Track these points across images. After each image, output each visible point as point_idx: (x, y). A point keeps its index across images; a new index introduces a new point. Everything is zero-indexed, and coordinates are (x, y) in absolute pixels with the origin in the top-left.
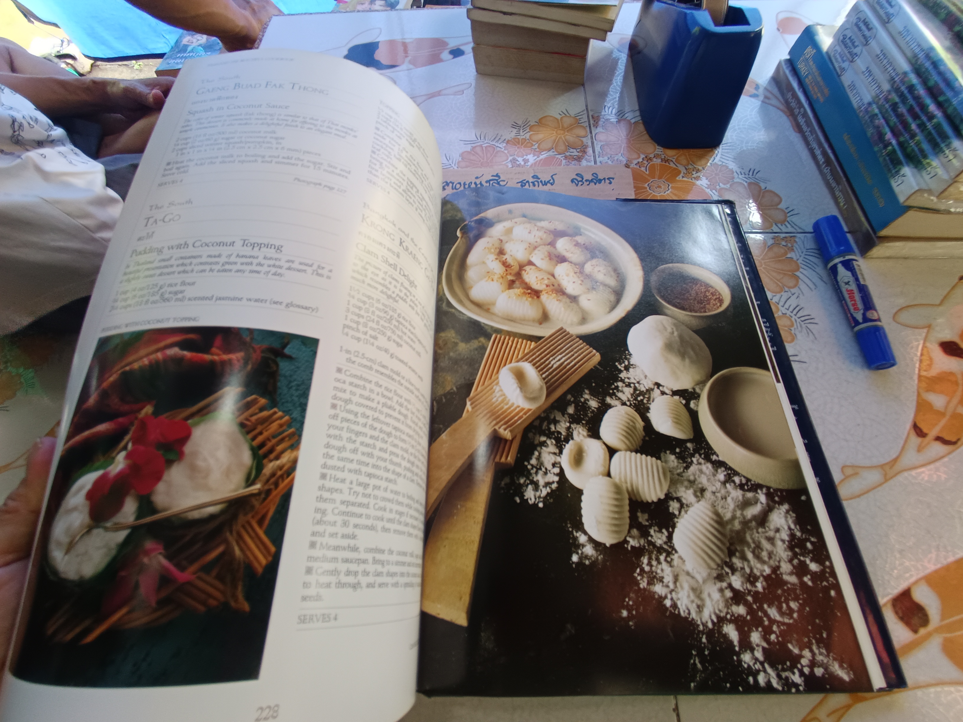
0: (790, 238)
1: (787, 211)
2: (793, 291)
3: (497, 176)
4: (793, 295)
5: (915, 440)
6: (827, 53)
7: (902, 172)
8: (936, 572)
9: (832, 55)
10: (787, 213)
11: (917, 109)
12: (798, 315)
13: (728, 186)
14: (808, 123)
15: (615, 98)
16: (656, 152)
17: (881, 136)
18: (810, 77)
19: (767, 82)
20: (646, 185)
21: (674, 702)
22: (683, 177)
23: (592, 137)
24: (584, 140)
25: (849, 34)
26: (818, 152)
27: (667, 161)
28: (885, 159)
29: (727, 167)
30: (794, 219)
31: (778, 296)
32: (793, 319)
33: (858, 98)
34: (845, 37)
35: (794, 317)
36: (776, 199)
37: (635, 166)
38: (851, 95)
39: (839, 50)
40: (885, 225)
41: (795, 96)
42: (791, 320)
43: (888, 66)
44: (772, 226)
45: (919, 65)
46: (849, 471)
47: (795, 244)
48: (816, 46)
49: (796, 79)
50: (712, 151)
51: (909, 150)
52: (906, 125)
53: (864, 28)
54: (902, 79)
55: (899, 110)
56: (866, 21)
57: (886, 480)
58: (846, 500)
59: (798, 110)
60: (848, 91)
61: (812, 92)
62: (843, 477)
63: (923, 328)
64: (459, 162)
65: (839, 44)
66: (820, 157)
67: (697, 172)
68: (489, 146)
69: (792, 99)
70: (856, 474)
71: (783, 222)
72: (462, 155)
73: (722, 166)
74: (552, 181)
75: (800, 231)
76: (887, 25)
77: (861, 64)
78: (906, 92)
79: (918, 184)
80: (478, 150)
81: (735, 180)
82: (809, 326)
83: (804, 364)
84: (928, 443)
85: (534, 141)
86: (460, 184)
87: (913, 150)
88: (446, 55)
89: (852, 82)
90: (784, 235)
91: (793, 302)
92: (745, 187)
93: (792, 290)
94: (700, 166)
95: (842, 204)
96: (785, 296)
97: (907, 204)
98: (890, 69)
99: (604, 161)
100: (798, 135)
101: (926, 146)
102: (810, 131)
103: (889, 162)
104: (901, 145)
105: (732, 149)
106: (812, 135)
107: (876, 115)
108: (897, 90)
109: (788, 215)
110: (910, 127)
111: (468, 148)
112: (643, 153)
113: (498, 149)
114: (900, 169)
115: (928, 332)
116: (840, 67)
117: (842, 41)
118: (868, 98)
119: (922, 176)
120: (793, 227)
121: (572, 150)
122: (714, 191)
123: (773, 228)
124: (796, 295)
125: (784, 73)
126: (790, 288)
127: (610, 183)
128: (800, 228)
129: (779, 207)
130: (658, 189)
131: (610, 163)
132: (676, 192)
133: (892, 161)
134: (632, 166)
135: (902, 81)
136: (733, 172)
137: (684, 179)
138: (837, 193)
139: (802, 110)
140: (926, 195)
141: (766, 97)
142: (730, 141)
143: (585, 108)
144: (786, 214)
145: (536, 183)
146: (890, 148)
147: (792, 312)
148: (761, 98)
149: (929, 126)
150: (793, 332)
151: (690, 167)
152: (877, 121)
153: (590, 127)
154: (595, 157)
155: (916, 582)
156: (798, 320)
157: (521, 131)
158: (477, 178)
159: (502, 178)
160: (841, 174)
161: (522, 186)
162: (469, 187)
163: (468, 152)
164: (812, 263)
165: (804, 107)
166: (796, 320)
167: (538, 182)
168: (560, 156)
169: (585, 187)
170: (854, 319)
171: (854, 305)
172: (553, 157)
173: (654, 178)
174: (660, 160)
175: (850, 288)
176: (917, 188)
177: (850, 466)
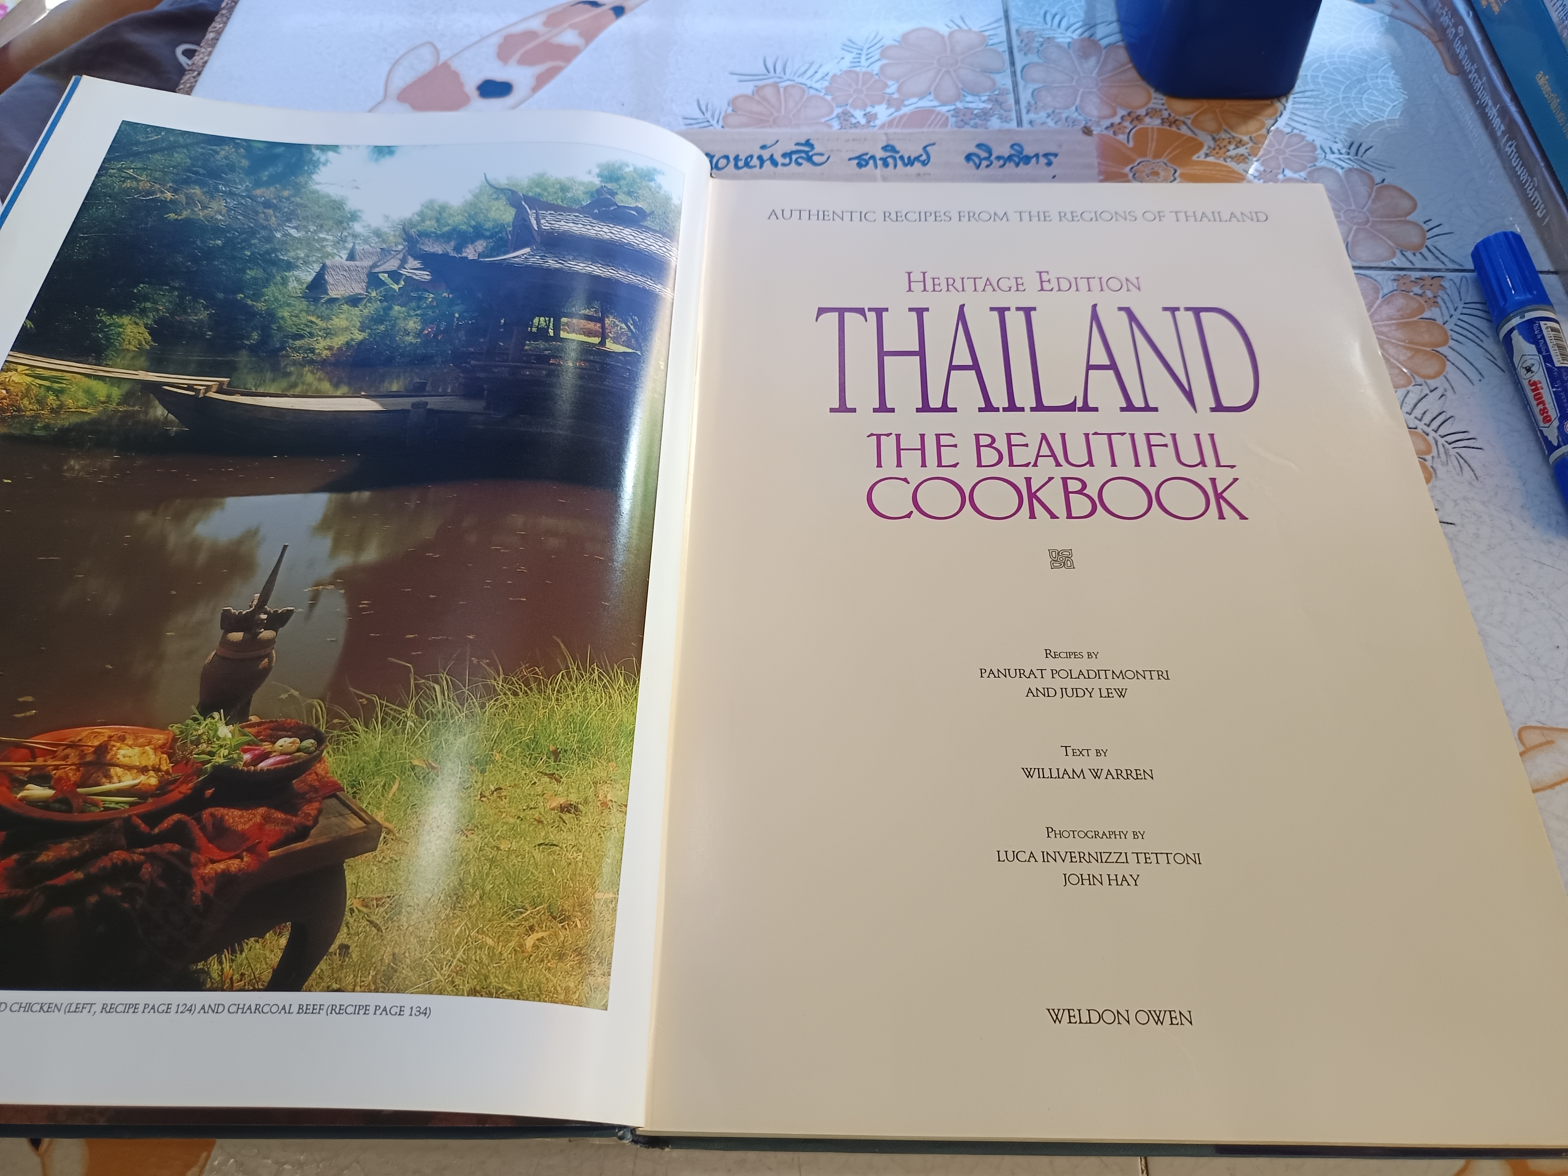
0: (1432, 280)
1: (1426, 227)
2: (1433, 383)
3: (808, 143)
4: (1432, 391)
10: (1427, 231)
12: (1442, 431)
13: (1303, 174)
14: (1473, 55)
16: (1151, 105)
20: (1127, 170)
22: (1207, 155)
23: (1014, 74)
24: (998, 78)
26: (1493, 112)
27: (1172, 122)
29: (1303, 138)
30: (1442, 243)
31: (1401, 393)
32: (1430, 439)
35: (1432, 434)
36: (1405, 204)
37: (1105, 132)
41: (1447, 2)
42: (1425, 440)
44: (1394, 256)
46: (1533, 738)
47: (1441, 293)
64: (726, 117)
66: (1497, 123)
67: (1237, 147)
68: (793, 86)
70: (1549, 742)
71: (1415, 250)
72: (733, 102)
73: (1291, 135)
74: (924, 157)
75: (1451, 266)
80: (768, 92)
81: (1318, 164)
82: (1463, 452)
83: (1450, 529)
85: (891, 79)
86: (727, 157)
90: (1418, 274)
91: (1432, 406)
92: (1340, 180)
93: (1429, 381)
94: (1246, 134)
95: (1540, 215)
96: (1415, 393)
99: (1040, 121)
100: (1456, 79)
102: (1477, 70)
105: (1316, 104)
106: (1481, 78)
109: (1429, 235)
111: (748, 88)
112: (1123, 107)
113: (812, 92)
120: (1437, 258)
121: (969, 98)
123: (1394, 260)
124: (1438, 393)
126: (1427, 378)
127: (1049, 164)
128: (1453, 261)
129: (1411, 218)
131: (1051, 123)
134: (1096, 131)
136: (1314, 148)
137: (1211, 159)
138: (1530, 192)
139: (1462, 29)
142: (1312, 87)
143: (1001, 14)
144: (1424, 232)
145: (890, 160)
147: (1429, 425)
150: (1428, 464)
151: (1223, 135)
153: (1011, 53)
154: (1019, 112)
156: (1441, 441)
157: (863, 57)
158: (763, 147)
159: (818, 148)
160: (1538, 155)
161: (860, 165)
162: (747, 164)
163: (746, 97)
164: (1474, 331)
165: (1462, 22)
166: (1436, 442)
167: (894, 159)
168: (944, 109)
169: (994, 170)
170: (1545, 438)
171: (1544, 411)
172: (929, 111)
173: (1145, 155)
174: (1159, 121)
175: (1535, 378)
177: (1535, 728)
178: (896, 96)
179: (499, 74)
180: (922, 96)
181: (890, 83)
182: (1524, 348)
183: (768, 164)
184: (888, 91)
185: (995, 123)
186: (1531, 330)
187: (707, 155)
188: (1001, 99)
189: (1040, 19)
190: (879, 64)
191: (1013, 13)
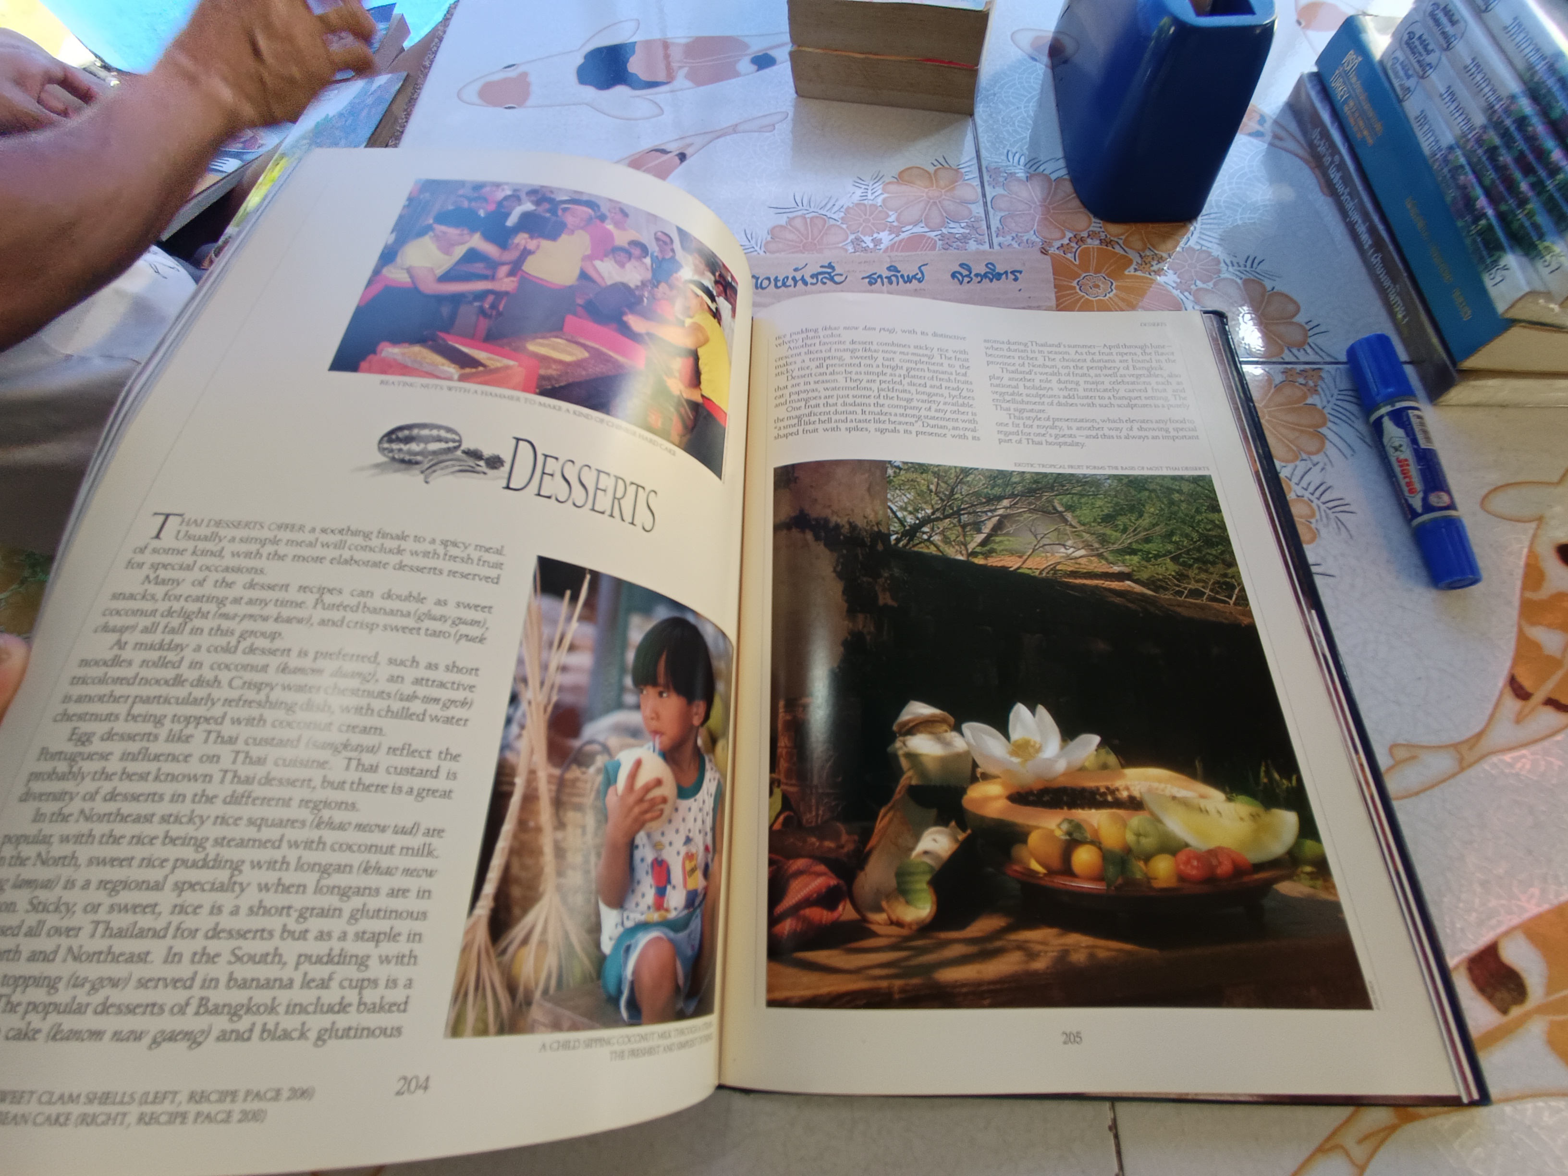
0: (1313, 371)
1: (1308, 327)
2: (1315, 458)
3: (830, 266)
4: (1315, 465)
5: (1512, 704)
6: (1381, 62)
7: (1502, 263)
8: (1539, 917)
9: (1389, 65)
10: (1308, 330)
11: (1531, 158)
12: (1324, 499)
13: (1211, 284)
14: (1347, 180)
15: (1025, 138)
16: (1091, 229)
17: (1469, 202)
18: (1351, 103)
19: (1278, 111)
20: (1074, 284)
21: (1110, 1115)
22: (1136, 270)
23: (985, 204)
24: (972, 207)
25: (1419, 30)
26: (1361, 229)
27: (1108, 243)
28: (1474, 241)
29: (1209, 254)
30: (1320, 340)
31: (1291, 466)
32: (1314, 505)
33: (1432, 139)
34: (1411, 35)
35: (1316, 501)
36: (1291, 308)
37: (1057, 252)
38: (1419, 134)
39: (1402, 58)
40: (1472, 350)
41: (1325, 135)
42: (1310, 506)
43: (1484, 85)
44: (1282, 351)
45: (1537, 83)
46: (1402, 754)
47: (1320, 383)
48: (1362, 50)
49: (1328, 107)
50: (1184, 226)
51: (1515, 225)
52: (1511, 185)
53: (1444, 20)
54: (1508, 106)
55: (1501, 158)
56: (1449, 7)
57: (1462, 769)
58: (1398, 799)
59: (1330, 159)
60: (1415, 126)
61: (1355, 129)
62: (1391, 762)
63: (1530, 521)
64: (767, 243)
65: (1402, 49)
66: (1365, 238)
67: (1159, 262)
68: (817, 217)
69: (1321, 139)
70: (1413, 758)
71: (1300, 346)
72: (772, 232)
73: (1201, 251)
74: (919, 276)
75: (1329, 359)
76: (1485, 15)
77: (1437, 81)
78: (1512, 128)
79: (1529, 283)
80: (798, 223)
81: (1222, 276)
82: (1339, 515)
83: (1330, 579)
84: (1533, 710)
85: (891, 210)
86: (768, 279)
87: (1522, 226)
88: (745, 65)
89: (1422, 111)
90: (1302, 367)
91: (1314, 477)
92: (1239, 288)
93: (1313, 457)
94: (1165, 251)
95: (1400, 316)
96: (1302, 467)
97: (1509, 315)
98: (1487, 90)
99: (1007, 243)
100: (1330, 200)
101: (1543, 219)
102: (1349, 194)
103: (1481, 245)
104: (1502, 217)
105: (1219, 224)
106: (1352, 199)
107: (1462, 167)
108: (1497, 125)
109: (1310, 333)
110: (1519, 188)
111: (783, 220)
112: (1071, 230)
113: (832, 221)
114: (1499, 257)
115: (1538, 528)
116: (1401, 85)
117: (1407, 43)
118: (1448, 138)
119: (1536, 271)
120: (1317, 353)
121: (952, 225)
122: (1186, 294)
123: (1283, 356)
124: (1319, 466)
125: (1308, 96)
126: (1310, 453)
127: (1016, 279)
128: (1329, 355)
129: (1295, 320)
130: (1095, 290)
131: (1015, 245)
132: (1123, 295)
133: (1486, 244)
134: (1052, 250)
135: (1507, 111)
136: (1219, 263)
137: (1139, 273)
138: (1393, 298)
139: (1337, 158)
140: (1541, 301)
141: (1276, 137)
142: (1216, 210)
143: (974, 154)
144: (1306, 331)
145: (893, 278)
146: (1483, 222)
147: (1312, 494)
148: (1269, 137)
149: (1550, 185)
150: (1313, 526)
151: (1148, 253)
152: (1462, 178)
153: (983, 186)
154: (990, 236)
155: (1507, 933)
156: (1323, 507)
157: (870, 192)
158: (796, 270)
159: (838, 270)
160: (1400, 266)
161: (870, 283)
162: (784, 284)
163: (782, 226)
164: (1348, 414)
165: (1339, 153)
166: (1319, 507)
167: (897, 277)
168: (932, 234)
169: (974, 286)
170: (1410, 507)
171: (1409, 484)
172: (921, 236)
173: (1087, 271)
174: (1098, 242)
175: (1402, 457)
176: (1527, 289)
177: (1403, 745)
178: (895, 224)
180: (915, 224)
181: (891, 213)
182: (1393, 432)
183: (800, 283)
184: (890, 220)
185: (972, 246)
186: (1400, 418)
187: (753, 277)
188: (976, 225)
189: (1004, 157)
190: (882, 197)
191: (984, 153)
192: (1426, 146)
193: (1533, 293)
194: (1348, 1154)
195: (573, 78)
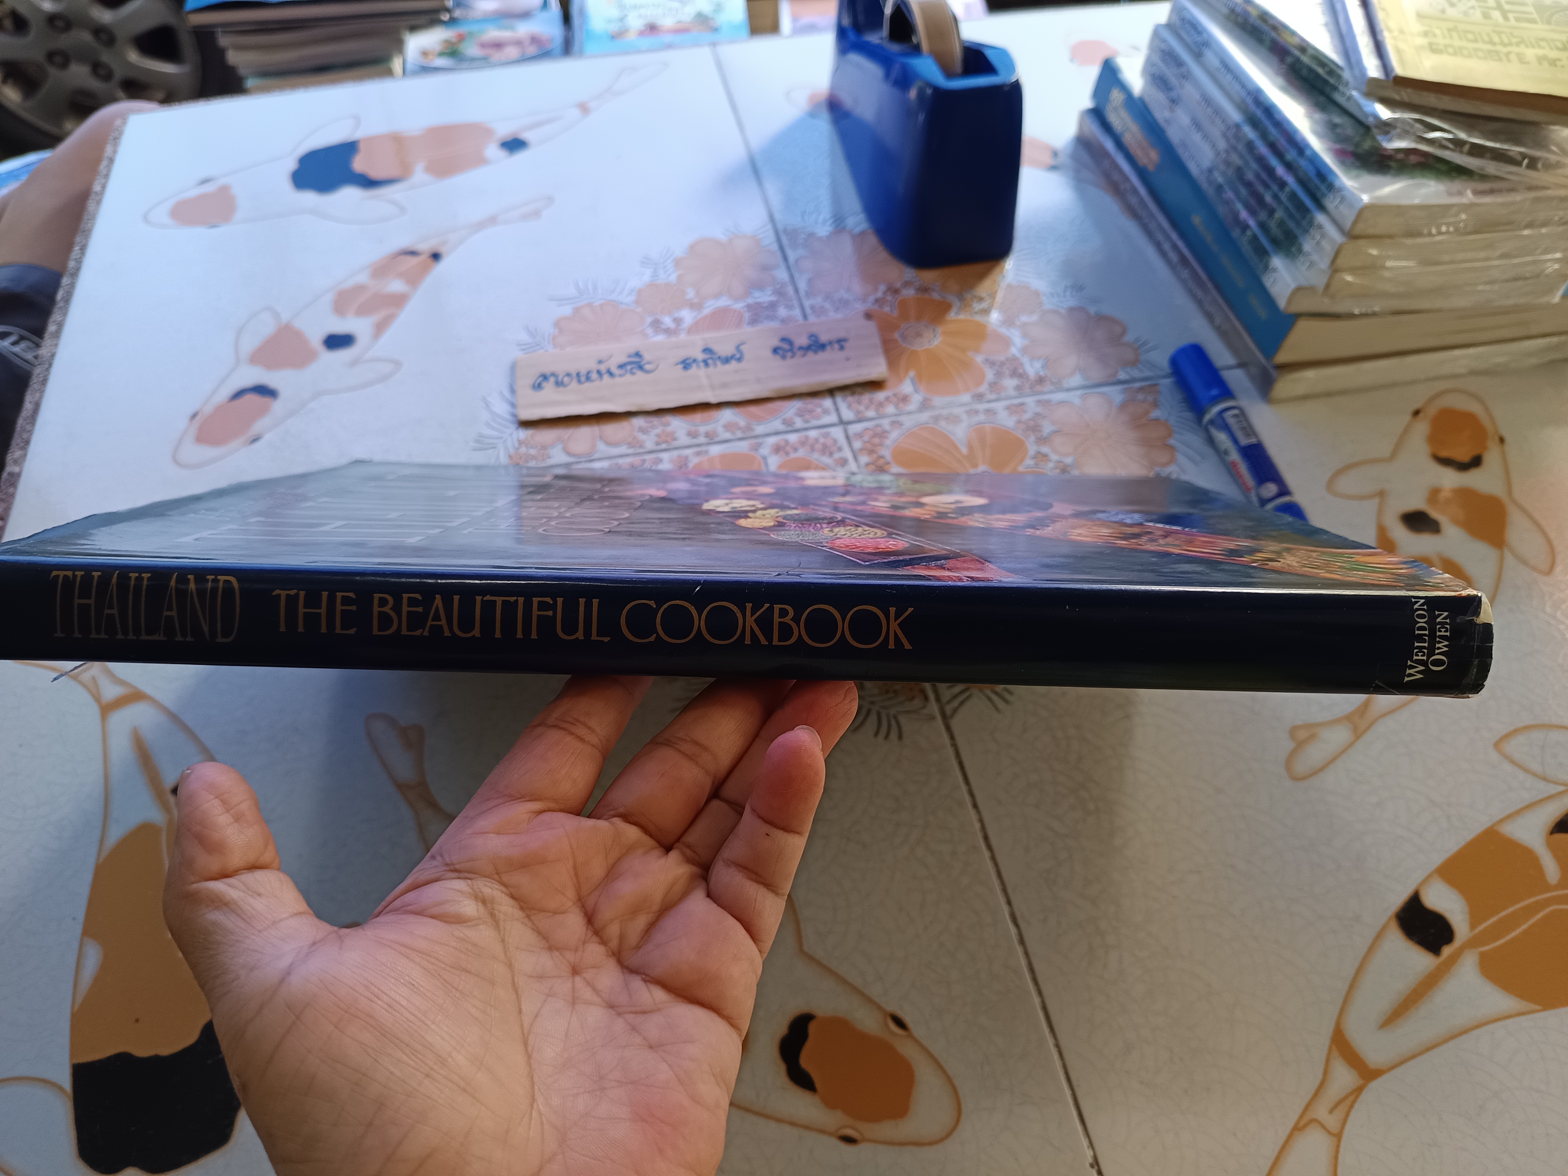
0: (1150, 387)
1: (1137, 346)
2: (1168, 470)
3: (637, 354)
6: (1141, 98)
7: (1272, 266)
9: (1147, 101)
10: (1138, 349)
11: (1265, 175)
13: (1035, 318)
14: (1143, 204)
15: (819, 196)
16: (905, 278)
17: (1234, 215)
18: (1129, 134)
19: (1068, 145)
20: (896, 336)
22: (957, 313)
23: (788, 268)
27: (924, 290)
28: (1247, 250)
29: (1029, 288)
30: (1149, 356)
33: (1195, 163)
34: (1156, 75)
36: (1119, 328)
38: (1185, 158)
39: (1154, 94)
40: (1277, 346)
41: (1115, 164)
44: (1116, 371)
45: (1251, 113)
46: (1300, 735)
47: (1159, 397)
48: (1124, 87)
50: (998, 263)
51: (1272, 232)
52: (1260, 200)
54: (1237, 134)
55: (1246, 176)
56: (1174, 54)
57: (1358, 737)
58: (1304, 778)
60: (1180, 152)
61: (1138, 158)
63: (1374, 497)
64: (554, 338)
66: (1171, 254)
67: (978, 303)
68: (606, 304)
69: (1111, 168)
70: (1312, 736)
71: (1133, 364)
72: (557, 324)
73: (1019, 287)
74: (738, 355)
75: (1158, 373)
76: (1200, 58)
78: (1245, 151)
79: (1295, 281)
80: (586, 312)
81: (1045, 308)
85: (688, 286)
86: (569, 375)
88: (493, 151)
89: (1181, 140)
90: (1139, 385)
92: (1064, 318)
93: (1165, 469)
94: (983, 291)
95: (1217, 325)
97: (1292, 310)
98: (1217, 119)
103: (1253, 253)
104: (1263, 226)
105: (1032, 259)
106: (1152, 222)
107: (1222, 186)
108: (1234, 149)
109: (1140, 352)
110: (1265, 200)
111: (567, 310)
112: (884, 283)
113: (623, 306)
114: (1269, 261)
115: (1381, 502)
116: (1160, 117)
117: (1154, 82)
118: (1206, 162)
119: (1297, 268)
120: (1150, 369)
121: (757, 294)
122: (1013, 330)
123: (1119, 376)
125: (1092, 131)
126: (1161, 466)
127: (842, 348)
128: (1158, 370)
129: (1125, 339)
130: (919, 340)
131: (828, 305)
132: (951, 340)
133: (1256, 251)
135: (1238, 137)
136: (1041, 295)
137: (960, 316)
138: (1206, 308)
139: (1127, 185)
140: (1309, 294)
141: (1074, 169)
143: (767, 219)
144: (1136, 350)
145: (710, 361)
146: (1249, 233)
149: (1284, 196)
151: (966, 294)
152: (1224, 194)
153: (783, 251)
154: (800, 300)
157: (660, 271)
158: (599, 362)
159: (647, 358)
161: (685, 369)
162: (588, 379)
163: (567, 318)
167: (713, 359)
168: (738, 306)
169: (798, 360)
172: (725, 310)
173: (908, 321)
174: (913, 291)
176: (1293, 286)
177: (1300, 726)
178: (695, 300)
179: (340, 327)
180: (717, 296)
181: (688, 290)
182: (1220, 435)
183: (606, 376)
184: (688, 296)
185: (782, 312)
186: (1222, 420)
188: (782, 291)
189: (800, 218)
190: (675, 274)
191: (777, 216)
192: (1193, 169)
193: (1299, 289)
194: (1323, 1126)
195: (286, 185)
